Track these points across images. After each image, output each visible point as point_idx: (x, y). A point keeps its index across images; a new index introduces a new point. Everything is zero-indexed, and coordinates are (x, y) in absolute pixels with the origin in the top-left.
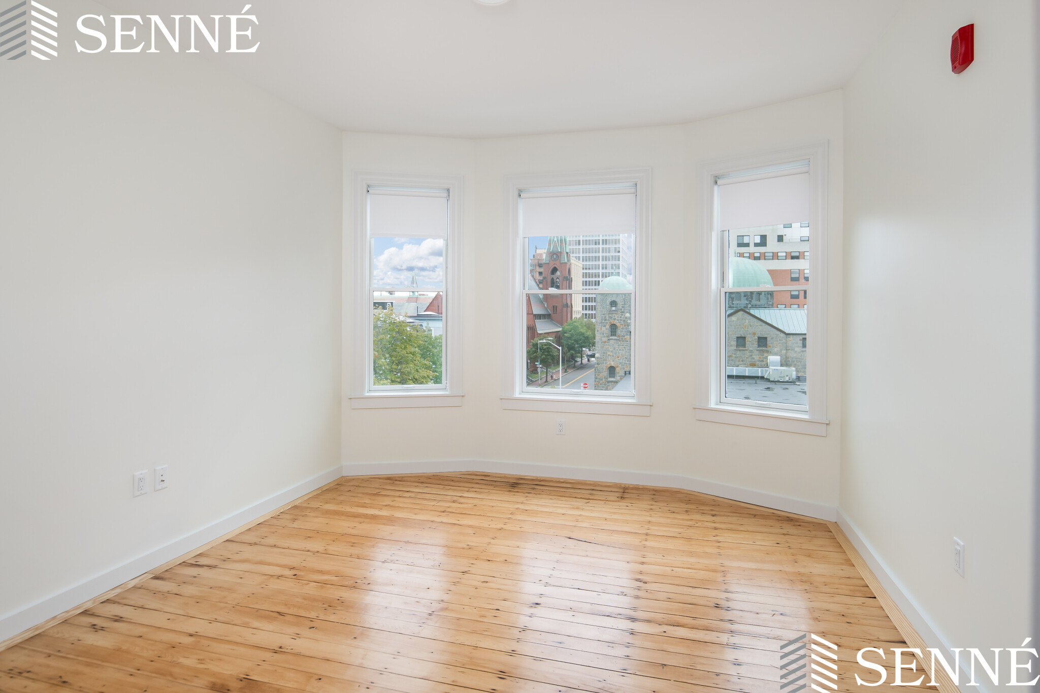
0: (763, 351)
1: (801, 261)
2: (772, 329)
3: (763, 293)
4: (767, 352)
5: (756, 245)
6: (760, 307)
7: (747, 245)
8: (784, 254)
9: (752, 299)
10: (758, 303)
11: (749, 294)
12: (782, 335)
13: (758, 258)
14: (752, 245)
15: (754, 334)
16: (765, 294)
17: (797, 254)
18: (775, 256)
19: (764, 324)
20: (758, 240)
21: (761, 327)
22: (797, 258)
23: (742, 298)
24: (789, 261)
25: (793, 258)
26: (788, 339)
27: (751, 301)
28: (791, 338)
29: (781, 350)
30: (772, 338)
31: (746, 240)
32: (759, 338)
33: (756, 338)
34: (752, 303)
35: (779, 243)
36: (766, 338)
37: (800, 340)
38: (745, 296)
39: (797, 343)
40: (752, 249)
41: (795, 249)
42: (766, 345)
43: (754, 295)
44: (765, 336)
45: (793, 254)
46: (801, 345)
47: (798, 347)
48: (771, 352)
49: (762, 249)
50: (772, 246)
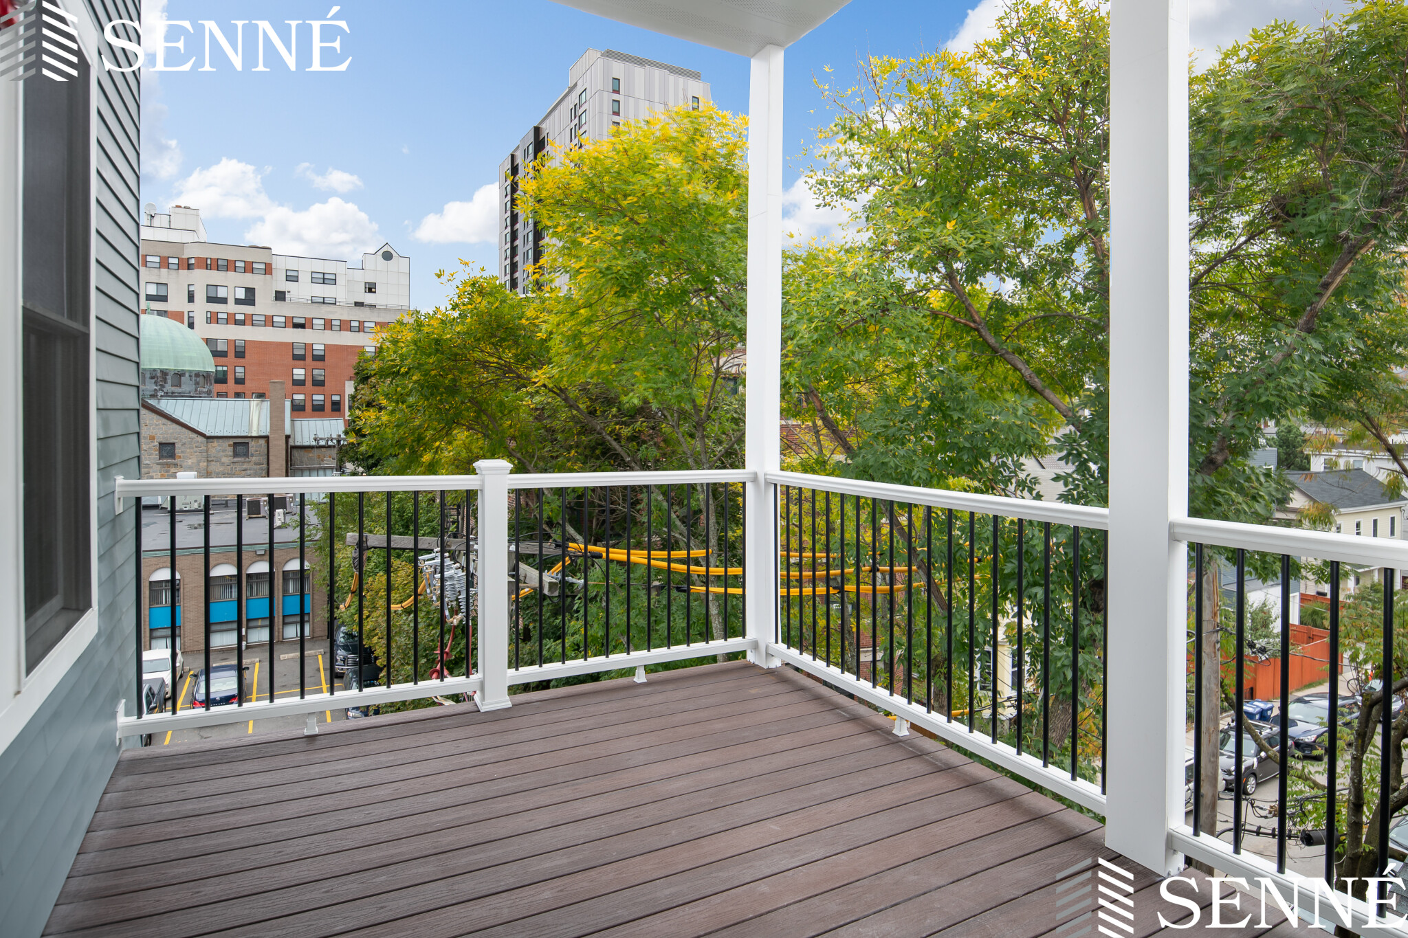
0: (168, 465)
1: (308, 331)
2: (184, 430)
3: (187, 375)
4: (176, 465)
5: (238, 302)
6: (172, 395)
7: (224, 301)
8: (283, 319)
9: (166, 383)
10: (176, 389)
11: (159, 374)
12: (200, 439)
13: (243, 323)
14: (231, 301)
15: (153, 438)
16: (190, 376)
17: (302, 321)
18: (269, 321)
19: (169, 423)
20: (241, 294)
21: (164, 427)
22: (302, 326)
23: (148, 380)
24: (290, 330)
25: (296, 326)
26: (210, 445)
27: (163, 386)
28: (216, 443)
29: (199, 462)
30: (184, 444)
31: (222, 293)
32: (161, 444)
33: (156, 444)
34: (165, 390)
35: (279, 303)
36: (173, 444)
37: (230, 446)
38: (152, 378)
39: (224, 451)
40: (231, 307)
41: (299, 314)
42: (172, 455)
43: (169, 378)
44: (172, 441)
45: (296, 321)
46: (231, 453)
47: (227, 456)
48: (181, 466)
49: (248, 309)
50: (264, 305)
